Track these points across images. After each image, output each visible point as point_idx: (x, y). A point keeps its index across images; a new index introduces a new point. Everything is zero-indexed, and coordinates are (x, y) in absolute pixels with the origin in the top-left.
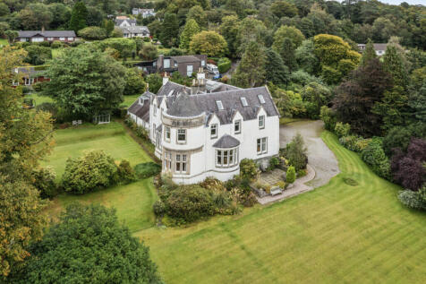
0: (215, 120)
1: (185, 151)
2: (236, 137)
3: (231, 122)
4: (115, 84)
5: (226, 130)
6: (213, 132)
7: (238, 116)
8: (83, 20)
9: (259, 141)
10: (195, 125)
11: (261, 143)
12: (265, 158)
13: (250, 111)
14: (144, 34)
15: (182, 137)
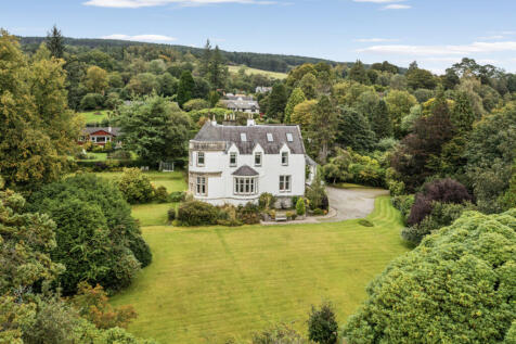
0: (234, 148)
1: (203, 174)
2: (257, 169)
3: (251, 153)
4: (175, 130)
5: (245, 160)
6: (233, 161)
7: (258, 149)
8: (188, 92)
9: (282, 178)
10: (213, 150)
11: (285, 181)
12: (288, 197)
13: (274, 146)
14: (253, 110)
15: (201, 160)
